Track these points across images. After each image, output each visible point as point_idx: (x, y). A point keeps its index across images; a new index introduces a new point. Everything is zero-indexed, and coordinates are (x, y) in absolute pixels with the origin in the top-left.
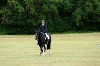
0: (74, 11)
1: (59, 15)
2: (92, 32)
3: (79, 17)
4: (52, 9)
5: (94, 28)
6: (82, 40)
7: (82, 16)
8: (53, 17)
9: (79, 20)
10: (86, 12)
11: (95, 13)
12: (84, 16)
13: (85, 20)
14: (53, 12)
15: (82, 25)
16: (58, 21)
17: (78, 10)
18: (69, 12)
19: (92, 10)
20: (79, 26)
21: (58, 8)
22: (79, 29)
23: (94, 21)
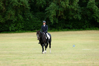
0: (47, 6)
1: (31, 10)
2: (68, 30)
3: (53, 13)
4: (22, 3)
5: (71, 26)
6: (57, 39)
7: (57, 12)
8: (24, 12)
9: (54, 17)
10: (62, 7)
11: (71, 8)
12: (60, 12)
13: (60, 17)
14: (23, 6)
15: (57, 22)
16: (29, 18)
17: (53, 5)
18: (43, 6)
19: (68, 5)
20: (54, 24)
21: (29, 2)
22: (54, 27)
23: (71, 18)
